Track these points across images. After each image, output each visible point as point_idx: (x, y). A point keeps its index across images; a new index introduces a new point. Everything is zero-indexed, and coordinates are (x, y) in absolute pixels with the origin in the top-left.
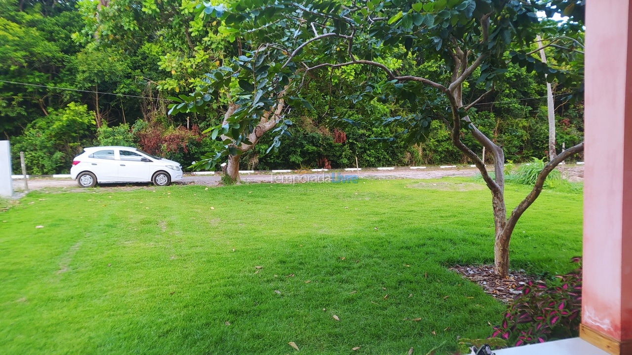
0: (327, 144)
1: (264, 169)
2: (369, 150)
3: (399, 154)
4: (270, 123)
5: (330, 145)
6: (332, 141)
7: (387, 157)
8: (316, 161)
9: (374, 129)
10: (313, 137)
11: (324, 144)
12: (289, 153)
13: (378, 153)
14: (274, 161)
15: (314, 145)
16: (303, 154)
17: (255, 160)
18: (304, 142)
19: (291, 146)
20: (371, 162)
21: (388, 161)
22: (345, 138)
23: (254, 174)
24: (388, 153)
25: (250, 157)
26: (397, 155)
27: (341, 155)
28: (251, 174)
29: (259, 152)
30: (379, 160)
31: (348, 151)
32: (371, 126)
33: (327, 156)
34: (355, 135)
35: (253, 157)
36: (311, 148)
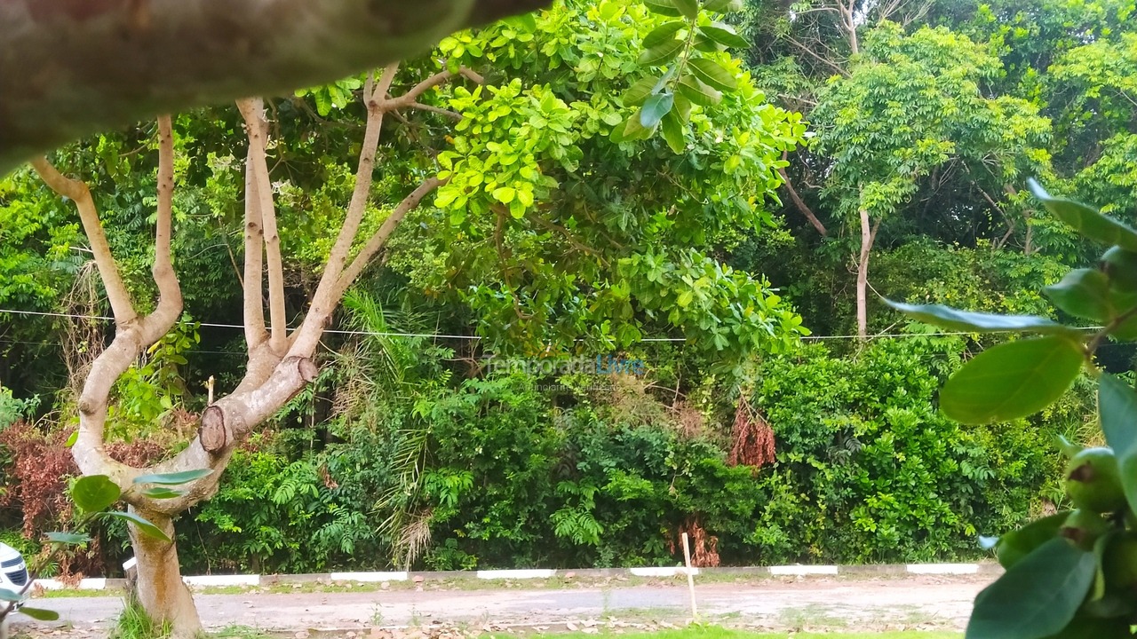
0: (699, 470)
1: (456, 566)
2: (874, 492)
3: (1006, 510)
4: (265, 393)
5: (708, 473)
6: (718, 459)
7: (952, 519)
8: (661, 536)
9: (892, 412)
10: (643, 445)
11: (686, 471)
12: (556, 504)
13: (914, 507)
14: (492, 535)
15: (647, 476)
16: (607, 507)
17: (420, 532)
18: (608, 463)
19: (564, 478)
20: (886, 541)
21: (963, 536)
22: (771, 449)
23: (409, 586)
24: (956, 507)
25: (406, 521)
26: (999, 515)
27: (757, 513)
28: (393, 583)
29: (435, 500)
30: (921, 535)
31: (787, 499)
32: (883, 400)
33: (703, 518)
34: (813, 435)
35: (416, 520)
36: (630, 484)
